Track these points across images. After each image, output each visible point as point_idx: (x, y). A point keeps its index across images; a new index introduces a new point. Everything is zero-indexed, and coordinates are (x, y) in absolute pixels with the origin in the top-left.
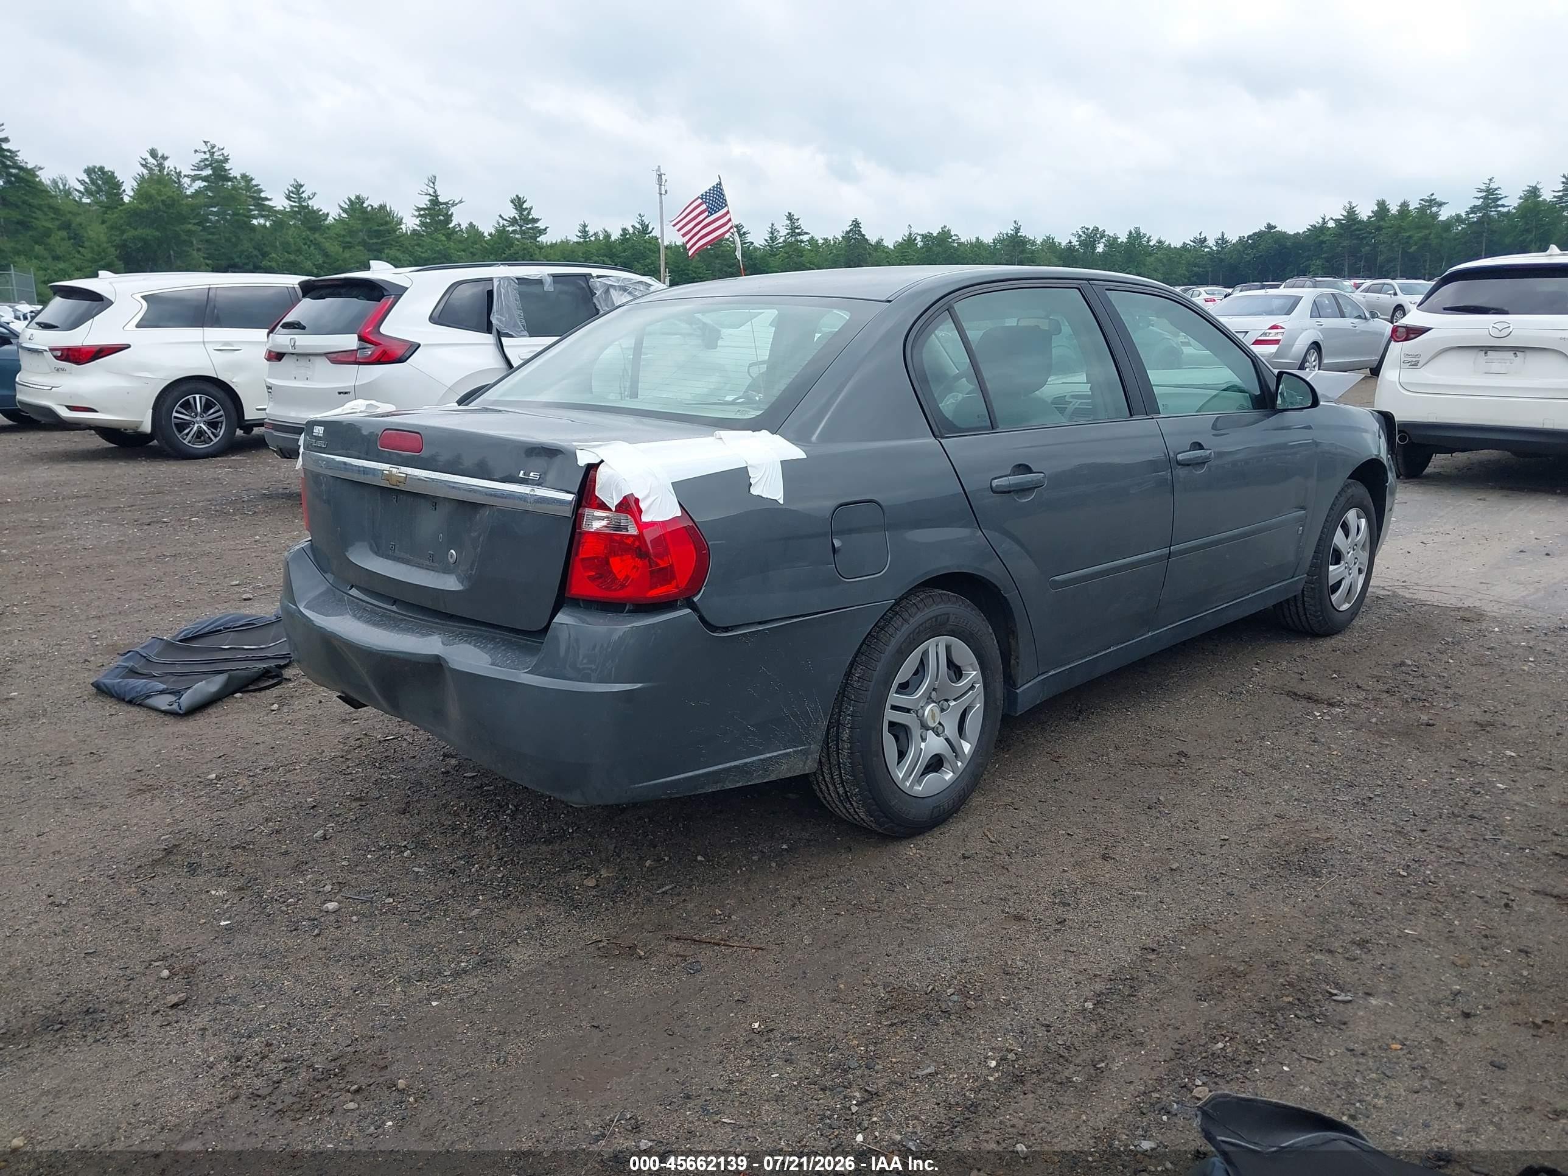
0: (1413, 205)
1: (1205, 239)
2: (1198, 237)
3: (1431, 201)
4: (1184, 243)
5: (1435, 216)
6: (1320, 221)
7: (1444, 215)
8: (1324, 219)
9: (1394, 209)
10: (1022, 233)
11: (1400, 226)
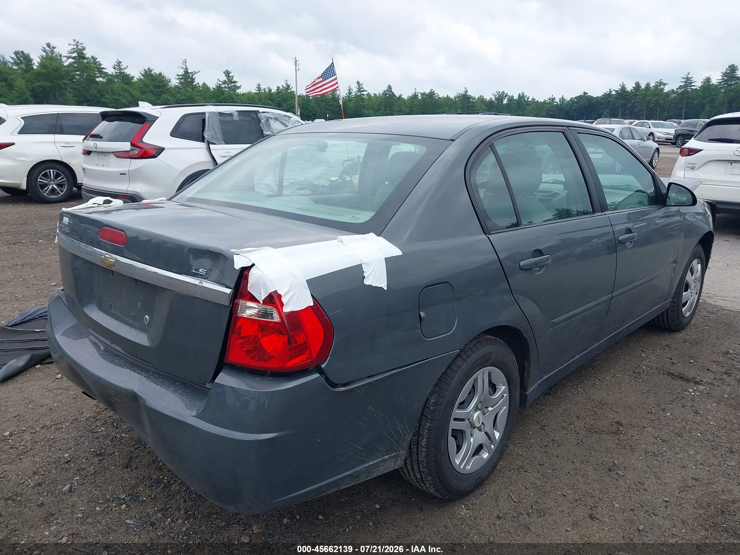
0: (652, 85)
1: (554, 98)
2: (551, 97)
3: (660, 83)
4: (545, 100)
5: (662, 90)
6: (609, 91)
7: (666, 89)
8: (610, 90)
9: (643, 86)
10: (469, 93)
11: (646, 94)
